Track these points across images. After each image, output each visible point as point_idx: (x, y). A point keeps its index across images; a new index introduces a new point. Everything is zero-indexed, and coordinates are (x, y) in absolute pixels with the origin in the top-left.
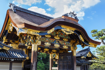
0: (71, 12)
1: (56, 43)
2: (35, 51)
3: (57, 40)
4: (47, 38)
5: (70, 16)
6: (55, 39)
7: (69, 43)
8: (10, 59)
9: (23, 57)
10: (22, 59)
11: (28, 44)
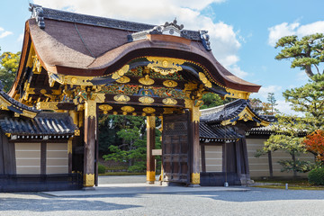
0: (167, 23)
1: (143, 93)
2: (92, 117)
3: (148, 86)
4: (119, 84)
5: (167, 33)
6: (141, 84)
7: (181, 91)
8: (39, 137)
9: (68, 130)
10: (65, 134)
11: (78, 99)
